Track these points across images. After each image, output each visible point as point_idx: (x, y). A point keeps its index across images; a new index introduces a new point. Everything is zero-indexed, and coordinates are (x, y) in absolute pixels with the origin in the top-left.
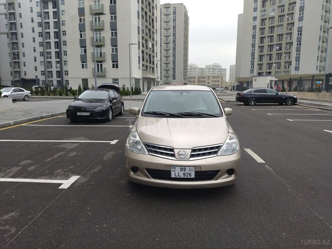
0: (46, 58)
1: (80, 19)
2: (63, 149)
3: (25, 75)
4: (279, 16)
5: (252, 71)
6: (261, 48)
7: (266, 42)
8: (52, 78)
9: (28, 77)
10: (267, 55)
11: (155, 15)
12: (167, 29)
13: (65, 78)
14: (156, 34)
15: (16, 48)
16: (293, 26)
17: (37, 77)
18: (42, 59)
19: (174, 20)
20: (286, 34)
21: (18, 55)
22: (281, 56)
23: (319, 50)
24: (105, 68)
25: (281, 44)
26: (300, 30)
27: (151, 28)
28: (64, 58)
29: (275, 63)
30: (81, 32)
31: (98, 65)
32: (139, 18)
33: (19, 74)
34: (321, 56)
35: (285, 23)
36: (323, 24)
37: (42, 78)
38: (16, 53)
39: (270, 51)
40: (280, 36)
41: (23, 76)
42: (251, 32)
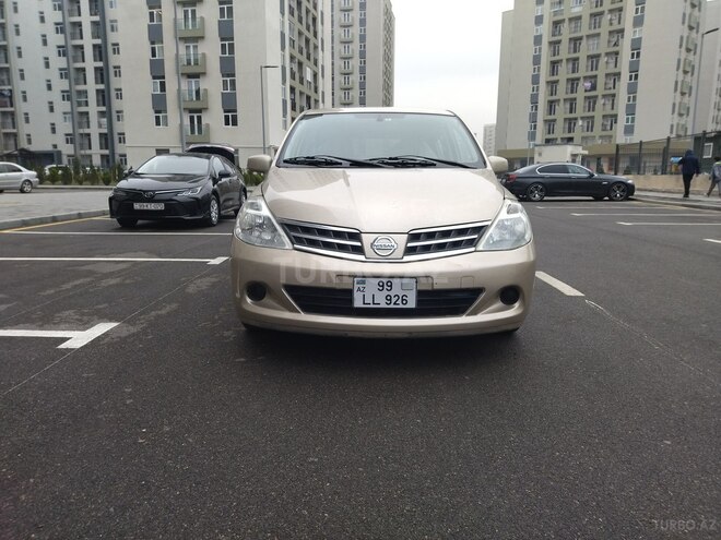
0: (75, 104)
1: (151, 14)
2: (90, 273)
3: (29, 142)
4: (591, 15)
5: (532, 136)
6: (553, 84)
7: (564, 73)
8: (90, 148)
9: (34, 148)
10: (565, 100)
11: (320, 8)
12: (346, 42)
13: (119, 149)
14: (323, 50)
15: (6, 82)
16: (622, 37)
17: (55, 146)
18: (67, 106)
19: (363, 22)
20: (607, 54)
21: (11, 97)
22: (595, 103)
23: (676, 90)
24: (208, 125)
25: (596, 76)
26: (636, 46)
27: (311, 36)
28: (116, 104)
29: (582, 118)
30: (153, 43)
31: (192, 119)
32: (282, 13)
33: (16, 140)
34: (680, 103)
35: (604, 29)
36: (686, 32)
37: (67, 150)
38: (6, 93)
39: (572, 92)
40: (594, 58)
41: (24, 144)
42: (530, 51)
